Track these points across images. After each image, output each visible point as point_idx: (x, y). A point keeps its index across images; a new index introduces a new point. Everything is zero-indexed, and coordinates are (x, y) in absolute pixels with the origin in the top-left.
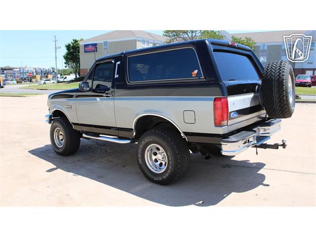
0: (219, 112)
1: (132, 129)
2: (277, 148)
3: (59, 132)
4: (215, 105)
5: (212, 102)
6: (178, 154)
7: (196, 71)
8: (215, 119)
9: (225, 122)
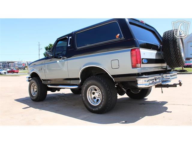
0: (135, 58)
1: (79, 78)
2: (176, 86)
3: (34, 86)
4: (131, 54)
5: (129, 52)
6: (109, 90)
7: (118, 35)
8: (132, 63)
9: (139, 65)
